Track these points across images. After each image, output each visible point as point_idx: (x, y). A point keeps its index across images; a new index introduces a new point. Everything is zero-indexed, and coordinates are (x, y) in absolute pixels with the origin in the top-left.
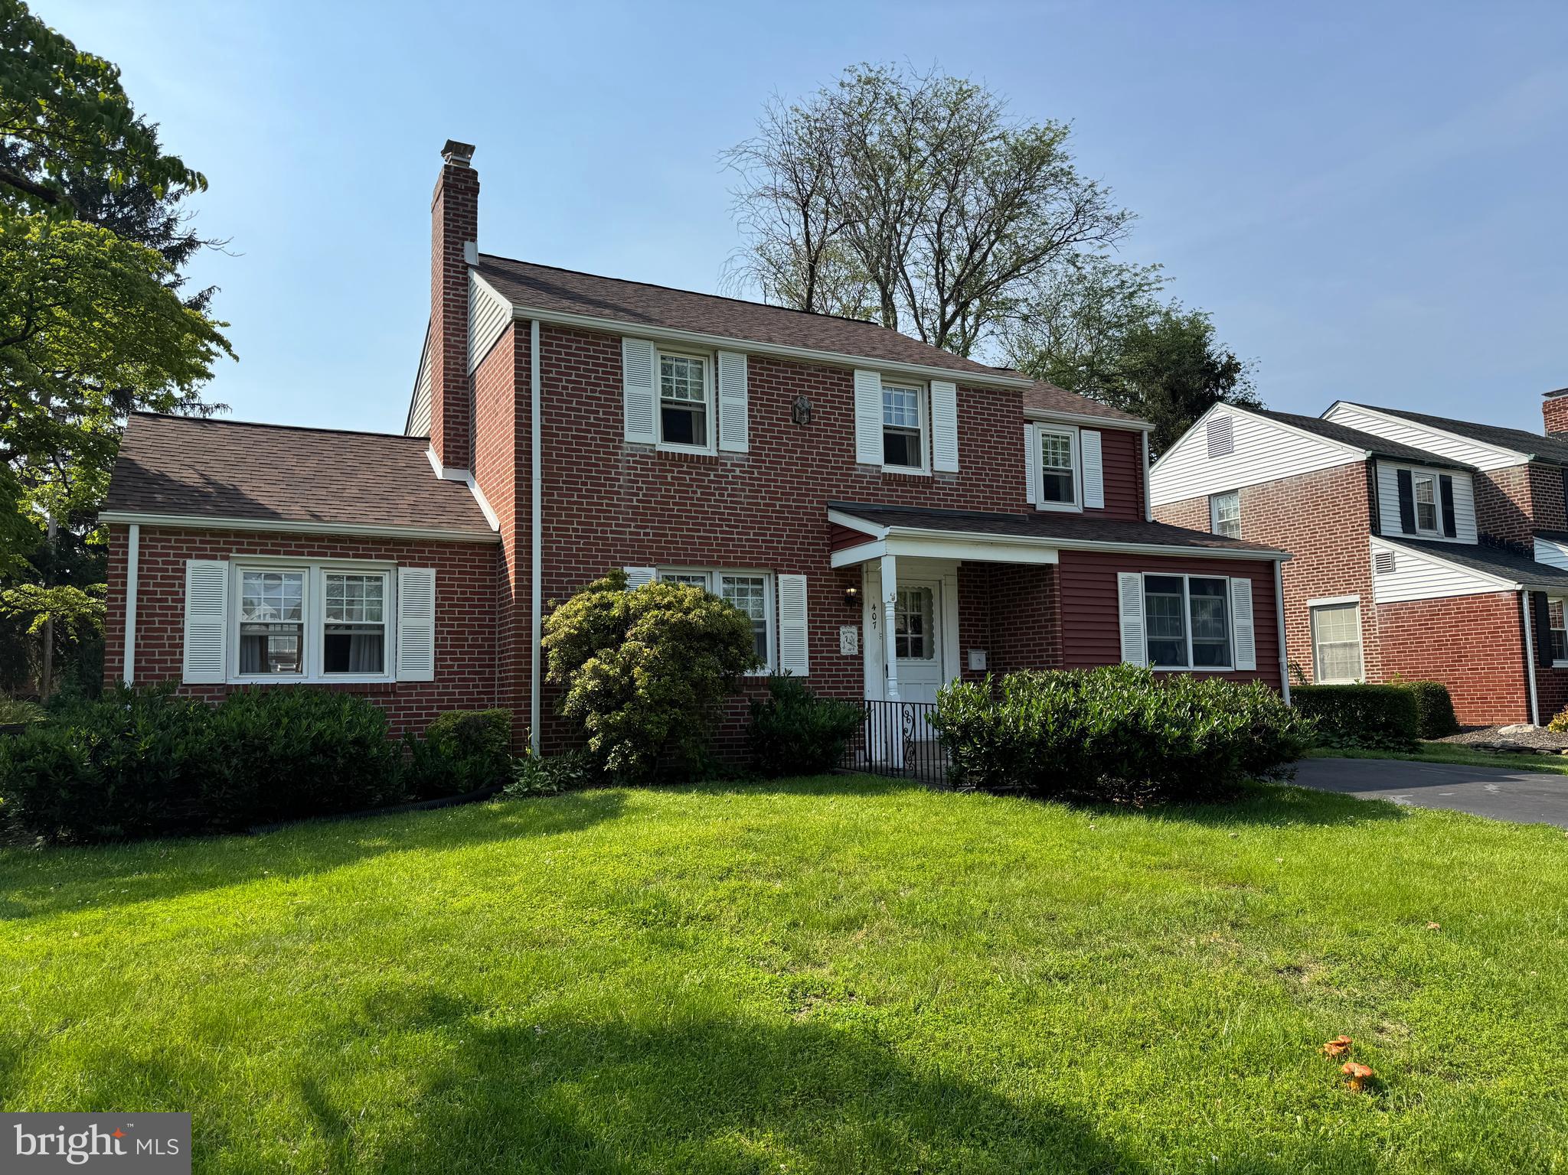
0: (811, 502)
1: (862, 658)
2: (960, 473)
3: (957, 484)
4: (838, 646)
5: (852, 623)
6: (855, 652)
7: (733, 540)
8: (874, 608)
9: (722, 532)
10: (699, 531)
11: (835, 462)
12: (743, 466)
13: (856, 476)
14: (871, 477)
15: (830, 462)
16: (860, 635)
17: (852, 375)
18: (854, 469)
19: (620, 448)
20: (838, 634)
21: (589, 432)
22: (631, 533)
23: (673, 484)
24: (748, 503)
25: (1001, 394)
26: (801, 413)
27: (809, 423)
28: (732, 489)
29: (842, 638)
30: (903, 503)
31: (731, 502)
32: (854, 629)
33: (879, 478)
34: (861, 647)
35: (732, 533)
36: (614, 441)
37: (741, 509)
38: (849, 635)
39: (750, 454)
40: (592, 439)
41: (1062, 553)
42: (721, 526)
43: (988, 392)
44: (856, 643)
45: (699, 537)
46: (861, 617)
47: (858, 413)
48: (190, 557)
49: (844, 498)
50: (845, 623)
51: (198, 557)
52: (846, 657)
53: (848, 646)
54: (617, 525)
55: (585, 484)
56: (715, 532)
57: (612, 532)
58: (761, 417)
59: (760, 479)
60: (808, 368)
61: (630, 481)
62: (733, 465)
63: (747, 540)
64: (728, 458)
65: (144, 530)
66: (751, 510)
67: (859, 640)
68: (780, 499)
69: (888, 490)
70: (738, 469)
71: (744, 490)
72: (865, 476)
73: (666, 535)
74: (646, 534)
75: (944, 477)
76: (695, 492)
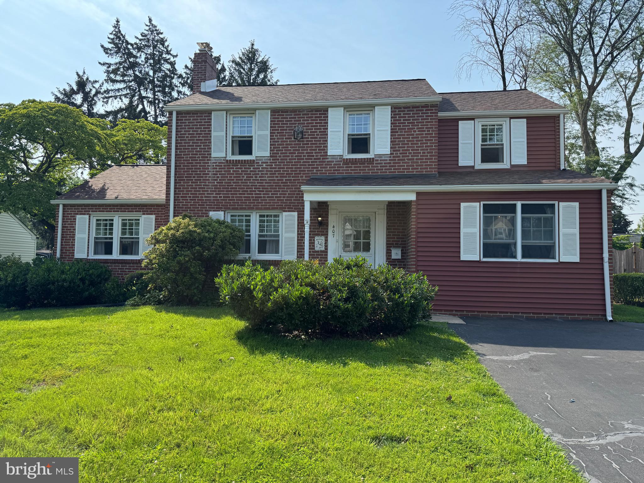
0: (302, 177)
1: (327, 252)
2: (391, 154)
3: (390, 160)
4: (314, 246)
5: (322, 235)
6: (323, 249)
7: (261, 197)
8: (334, 227)
9: (255, 194)
10: (245, 194)
11: (316, 156)
12: (267, 163)
13: (328, 162)
14: (336, 162)
15: (314, 156)
16: (326, 240)
17: (327, 111)
18: (327, 159)
19: (210, 160)
20: (314, 240)
21: (197, 154)
22: (213, 197)
23: (233, 174)
24: (269, 180)
25: (422, 107)
26: (298, 134)
27: (302, 138)
28: (261, 174)
29: (316, 242)
30: (354, 173)
31: (261, 180)
32: (323, 238)
33: (341, 161)
34: (326, 247)
35: (261, 194)
36: (207, 157)
37: (265, 183)
38: (320, 241)
39: (271, 156)
40: (198, 157)
41: (418, 194)
42: (255, 191)
43: (413, 107)
44: (324, 245)
45: (244, 197)
46: (327, 232)
47: (329, 130)
49: (320, 173)
50: (318, 235)
52: (318, 251)
53: (319, 246)
54: (207, 194)
55: (194, 177)
56: (253, 194)
57: (205, 197)
58: (278, 139)
59: (276, 168)
60: (303, 111)
61: (214, 174)
62: (262, 163)
63: (268, 197)
64: (260, 160)
65: (64, 205)
66: (271, 183)
67: (325, 243)
68: (286, 177)
69: (346, 167)
70: (264, 165)
71: (267, 174)
72: (333, 162)
73: (229, 197)
74: (220, 197)
75: (381, 157)
76: (243, 177)
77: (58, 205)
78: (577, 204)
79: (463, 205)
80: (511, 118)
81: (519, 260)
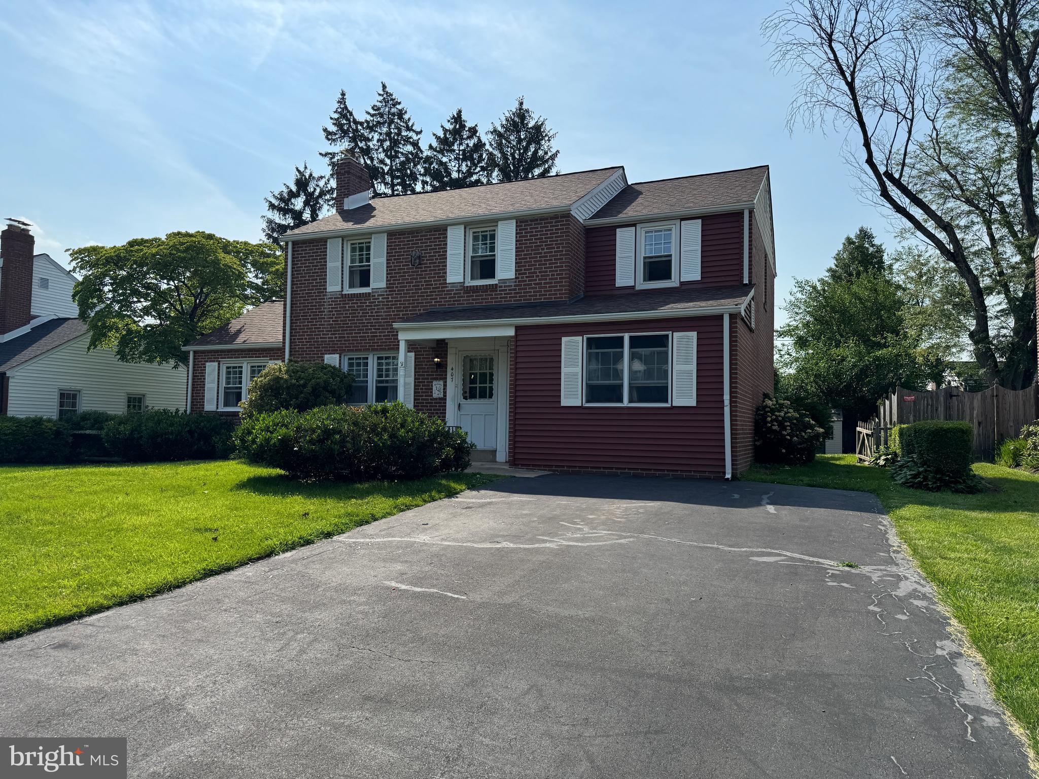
1: (446, 399)
2: (516, 278)
3: (515, 286)
4: (432, 392)
5: (441, 379)
6: (442, 396)
7: (377, 336)
8: (452, 369)
9: (371, 333)
10: (360, 333)
11: (435, 284)
12: (384, 295)
13: (447, 291)
14: (456, 290)
15: (432, 285)
16: (445, 386)
17: (446, 230)
18: (446, 287)
19: (326, 295)
20: (432, 386)
21: (313, 290)
22: (329, 338)
23: (349, 310)
24: (385, 315)
25: (552, 218)
26: (415, 260)
27: (420, 264)
28: (378, 309)
29: (434, 388)
30: (476, 303)
31: (377, 316)
32: (442, 383)
33: (461, 290)
34: (445, 393)
35: (376, 333)
36: (323, 292)
37: (382, 319)
38: (438, 386)
39: (387, 288)
40: (315, 293)
41: (518, 328)
42: (371, 329)
43: (541, 220)
44: (442, 391)
45: (360, 337)
46: (446, 375)
47: (449, 253)
48: (207, 361)
49: (439, 305)
50: (436, 379)
51: (210, 361)
52: (436, 399)
53: (437, 392)
54: (323, 334)
55: (310, 316)
56: (368, 333)
57: (321, 338)
58: (394, 266)
59: (392, 301)
60: (421, 232)
61: (330, 311)
62: (378, 295)
63: (384, 336)
64: (376, 292)
65: (195, 352)
66: (387, 319)
67: (444, 389)
68: (403, 311)
69: (467, 296)
70: (381, 297)
71: (383, 309)
72: (453, 290)
73: (344, 337)
74: (336, 338)
75: (506, 283)
76: (359, 313)
77: (189, 352)
78: (694, 334)
79: (564, 339)
80: (682, 220)
81: (625, 405)
